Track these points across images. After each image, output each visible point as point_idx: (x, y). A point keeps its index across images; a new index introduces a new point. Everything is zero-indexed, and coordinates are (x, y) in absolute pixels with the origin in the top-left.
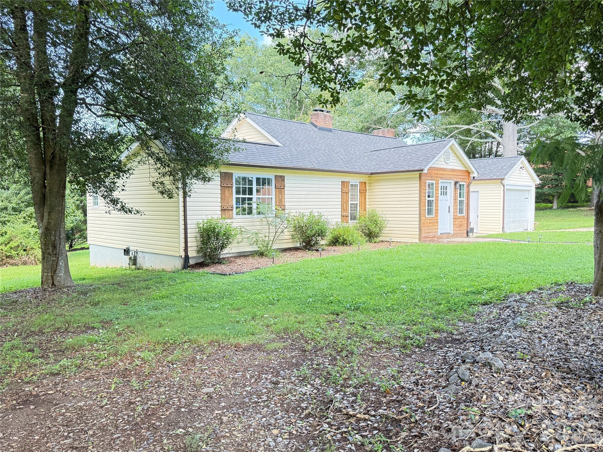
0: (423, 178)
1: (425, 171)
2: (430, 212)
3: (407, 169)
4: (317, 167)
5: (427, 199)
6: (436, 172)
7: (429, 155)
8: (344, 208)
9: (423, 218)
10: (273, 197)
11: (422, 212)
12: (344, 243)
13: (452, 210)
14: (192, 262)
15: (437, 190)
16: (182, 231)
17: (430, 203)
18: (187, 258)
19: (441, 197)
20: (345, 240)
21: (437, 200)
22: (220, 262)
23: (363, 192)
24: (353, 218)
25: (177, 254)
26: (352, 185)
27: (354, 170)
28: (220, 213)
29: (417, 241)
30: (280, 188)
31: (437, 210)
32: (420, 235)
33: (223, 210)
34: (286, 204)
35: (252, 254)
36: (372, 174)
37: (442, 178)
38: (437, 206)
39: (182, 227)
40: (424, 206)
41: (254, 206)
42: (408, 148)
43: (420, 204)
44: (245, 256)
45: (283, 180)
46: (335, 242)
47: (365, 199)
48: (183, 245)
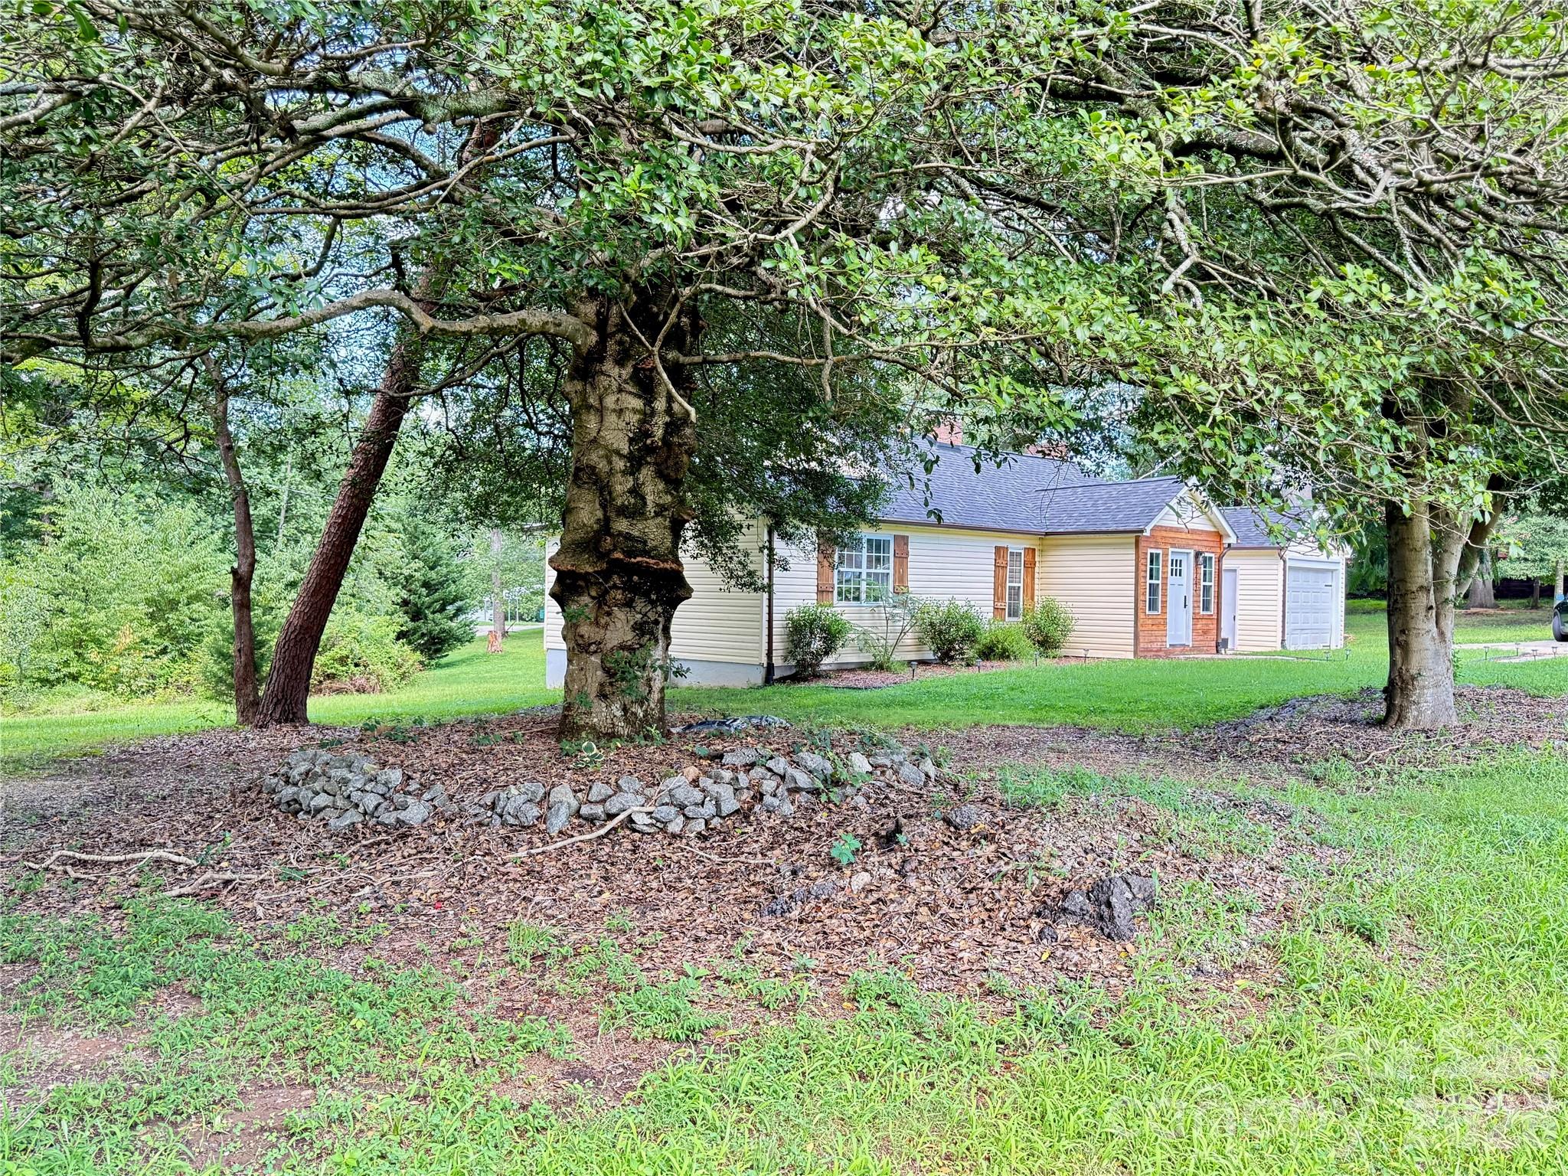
0: (1142, 544)
1: (1147, 533)
2: (1153, 605)
3: (1113, 528)
4: (960, 522)
5: (1149, 581)
6: (1164, 534)
7: (1151, 504)
8: (998, 596)
9: (1141, 616)
10: (891, 572)
11: (1141, 604)
12: (1004, 655)
13: (1190, 603)
14: (777, 675)
15: (1165, 566)
16: (765, 624)
17: (1153, 589)
18: (770, 668)
19: (1171, 579)
20: (1005, 650)
21: (1165, 584)
22: (817, 676)
23: (1030, 566)
24: (1013, 613)
25: (756, 661)
26: (1012, 554)
27: (1017, 528)
28: (815, 596)
29: (1131, 656)
30: (902, 557)
31: (1164, 602)
32: (1136, 644)
33: (820, 592)
34: (910, 584)
35: (864, 667)
36: (1047, 534)
37: (1173, 545)
38: (1164, 595)
39: (766, 617)
40: (1144, 594)
41: (864, 586)
42: (1109, 489)
43: (1136, 590)
44: (850, 670)
45: (906, 544)
46: (989, 653)
47: (1033, 578)
48: (765, 646)
